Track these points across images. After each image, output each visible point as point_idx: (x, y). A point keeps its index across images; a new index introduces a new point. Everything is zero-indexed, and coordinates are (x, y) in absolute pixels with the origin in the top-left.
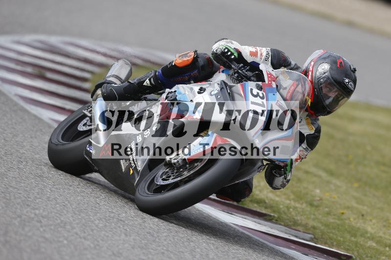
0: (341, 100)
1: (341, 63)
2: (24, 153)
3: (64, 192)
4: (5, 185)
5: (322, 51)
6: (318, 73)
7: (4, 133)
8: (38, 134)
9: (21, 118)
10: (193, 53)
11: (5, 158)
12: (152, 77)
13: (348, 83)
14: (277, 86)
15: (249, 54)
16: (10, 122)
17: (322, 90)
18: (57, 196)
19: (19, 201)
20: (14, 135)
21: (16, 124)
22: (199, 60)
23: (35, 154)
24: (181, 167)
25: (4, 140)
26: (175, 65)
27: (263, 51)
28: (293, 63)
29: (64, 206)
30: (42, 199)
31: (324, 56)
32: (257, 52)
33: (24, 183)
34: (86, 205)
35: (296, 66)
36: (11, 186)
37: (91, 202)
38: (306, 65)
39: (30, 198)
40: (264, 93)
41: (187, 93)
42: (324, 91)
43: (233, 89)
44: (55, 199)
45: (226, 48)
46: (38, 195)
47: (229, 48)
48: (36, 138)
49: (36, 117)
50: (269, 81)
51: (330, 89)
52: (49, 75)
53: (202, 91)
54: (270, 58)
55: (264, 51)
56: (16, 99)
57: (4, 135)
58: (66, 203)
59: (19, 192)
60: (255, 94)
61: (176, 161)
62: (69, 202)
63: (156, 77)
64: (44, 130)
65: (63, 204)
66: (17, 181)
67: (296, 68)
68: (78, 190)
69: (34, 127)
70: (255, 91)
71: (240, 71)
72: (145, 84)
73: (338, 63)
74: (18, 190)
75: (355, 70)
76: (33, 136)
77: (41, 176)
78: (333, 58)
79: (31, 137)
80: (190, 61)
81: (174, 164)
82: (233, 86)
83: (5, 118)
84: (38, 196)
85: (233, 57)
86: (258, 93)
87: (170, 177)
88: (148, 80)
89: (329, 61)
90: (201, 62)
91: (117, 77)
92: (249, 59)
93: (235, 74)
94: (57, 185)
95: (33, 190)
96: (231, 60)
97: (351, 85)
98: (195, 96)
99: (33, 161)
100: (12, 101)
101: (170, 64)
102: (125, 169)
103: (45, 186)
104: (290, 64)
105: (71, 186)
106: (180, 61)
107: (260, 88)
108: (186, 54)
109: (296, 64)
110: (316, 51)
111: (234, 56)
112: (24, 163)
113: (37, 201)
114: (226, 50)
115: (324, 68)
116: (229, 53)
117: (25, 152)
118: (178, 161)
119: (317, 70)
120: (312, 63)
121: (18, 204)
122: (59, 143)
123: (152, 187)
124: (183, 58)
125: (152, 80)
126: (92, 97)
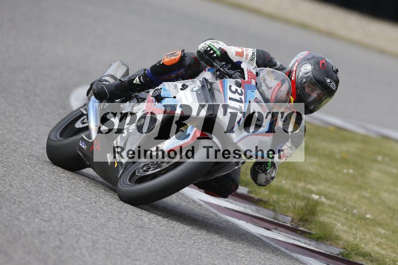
0: (324, 100)
1: (323, 64)
3: (166, 243)
4: (105, 236)
5: (307, 52)
6: (301, 74)
10: (181, 52)
11: (105, 208)
12: (142, 75)
13: (330, 83)
14: (256, 83)
15: (234, 54)
17: (304, 89)
18: (158, 247)
19: (119, 252)
22: (186, 59)
26: (163, 63)
27: (248, 52)
28: (279, 64)
29: (165, 257)
30: (143, 251)
31: (309, 57)
32: (243, 52)
33: (125, 234)
34: (188, 257)
35: (281, 67)
36: (111, 237)
37: (194, 254)
38: (290, 65)
39: (131, 249)
40: (243, 90)
41: (171, 90)
42: (307, 90)
43: (214, 85)
44: (156, 250)
45: (209, 46)
46: (139, 245)
47: (212, 47)
50: (249, 78)
51: (312, 88)
53: (184, 87)
54: (255, 59)
55: (250, 52)
58: (168, 254)
59: (119, 242)
60: (234, 90)
62: (170, 254)
63: (145, 76)
65: (164, 255)
66: (118, 232)
67: (282, 69)
68: (180, 241)
70: (234, 88)
71: (221, 69)
72: (135, 82)
73: (321, 64)
74: (119, 240)
75: (337, 71)
77: (141, 227)
78: (317, 60)
80: (177, 60)
82: (213, 83)
84: (139, 247)
85: (215, 55)
86: (236, 90)
87: (150, 168)
88: (137, 78)
89: (313, 62)
90: (188, 61)
91: (113, 77)
92: (235, 59)
93: (217, 72)
94: (159, 236)
95: (134, 241)
96: (214, 59)
97: (333, 85)
98: (178, 92)
101: (158, 63)
103: (146, 238)
104: (275, 65)
105: (172, 237)
106: (168, 60)
107: (239, 85)
108: (174, 53)
109: (281, 65)
110: (301, 53)
111: (217, 54)
113: (138, 252)
114: (209, 49)
115: (308, 68)
116: (212, 52)
119: (300, 71)
120: (296, 64)
121: (118, 255)
122: (56, 139)
123: (134, 178)
124: (171, 57)
125: (141, 78)
126: (87, 95)
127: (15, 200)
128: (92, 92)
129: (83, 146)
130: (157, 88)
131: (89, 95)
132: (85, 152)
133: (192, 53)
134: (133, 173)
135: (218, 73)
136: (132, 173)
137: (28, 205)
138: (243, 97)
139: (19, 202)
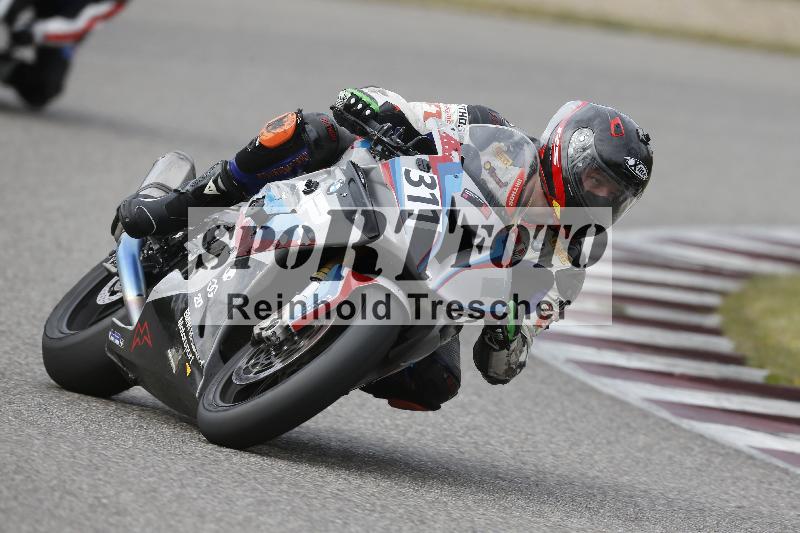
1: (618, 126)
2: (598, 477)
6: (571, 151)
7: (551, 443)
8: (622, 433)
9: (584, 407)
10: (295, 116)
12: (219, 174)
13: (635, 165)
14: (462, 159)
15: (420, 116)
16: (561, 419)
17: (582, 183)
20: (573, 444)
21: (573, 419)
22: (308, 127)
23: (621, 476)
24: (281, 344)
25: (554, 456)
26: (260, 144)
27: (452, 111)
32: (439, 112)
40: (436, 177)
42: (587, 185)
43: (373, 175)
45: (353, 96)
47: (359, 95)
48: (618, 441)
49: (615, 400)
50: (444, 150)
51: (597, 180)
52: (633, 310)
53: (311, 187)
55: (455, 110)
56: (568, 369)
57: (552, 446)
60: (416, 179)
61: (269, 332)
63: (226, 174)
64: (633, 425)
69: (612, 420)
70: (415, 174)
71: (385, 139)
72: (206, 191)
73: (612, 127)
75: (648, 138)
76: (612, 439)
79: (609, 443)
80: (290, 133)
81: (268, 338)
82: (373, 168)
83: (549, 411)
85: (368, 112)
86: (421, 178)
88: (211, 183)
90: (312, 132)
91: (160, 186)
93: (376, 146)
96: (366, 120)
97: (641, 171)
99: (617, 491)
100: (560, 373)
101: (250, 144)
102: (177, 367)
106: (270, 135)
107: (425, 167)
108: (281, 120)
111: (372, 110)
112: (599, 497)
114: (353, 101)
115: (583, 139)
116: (360, 106)
117: (598, 474)
118: (274, 333)
119: (570, 144)
120: (560, 130)
122: (62, 335)
123: (230, 392)
124: (275, 128)
125: (219, 180)
126: (113, 233)
127: (373, 505)
128: (120, 225)
129: (117, 342)
130: (255, 197)
131: (117, 232)
132: (121, 353)
133: (319, 115)
134: (227, 382)
135: (379, 148)
136: (224, 381)
137: (401, 511)
138: (437, 192)
139: (382, 506)
